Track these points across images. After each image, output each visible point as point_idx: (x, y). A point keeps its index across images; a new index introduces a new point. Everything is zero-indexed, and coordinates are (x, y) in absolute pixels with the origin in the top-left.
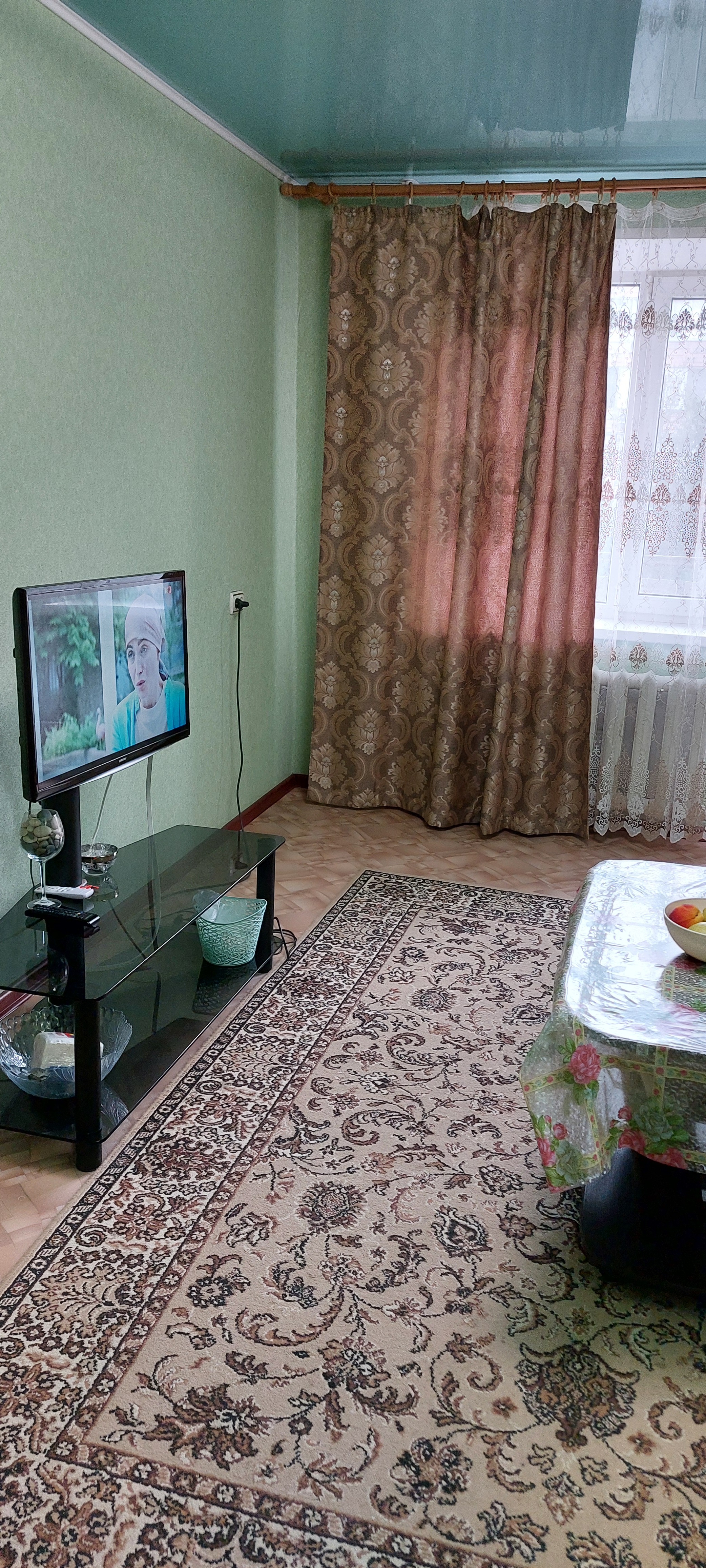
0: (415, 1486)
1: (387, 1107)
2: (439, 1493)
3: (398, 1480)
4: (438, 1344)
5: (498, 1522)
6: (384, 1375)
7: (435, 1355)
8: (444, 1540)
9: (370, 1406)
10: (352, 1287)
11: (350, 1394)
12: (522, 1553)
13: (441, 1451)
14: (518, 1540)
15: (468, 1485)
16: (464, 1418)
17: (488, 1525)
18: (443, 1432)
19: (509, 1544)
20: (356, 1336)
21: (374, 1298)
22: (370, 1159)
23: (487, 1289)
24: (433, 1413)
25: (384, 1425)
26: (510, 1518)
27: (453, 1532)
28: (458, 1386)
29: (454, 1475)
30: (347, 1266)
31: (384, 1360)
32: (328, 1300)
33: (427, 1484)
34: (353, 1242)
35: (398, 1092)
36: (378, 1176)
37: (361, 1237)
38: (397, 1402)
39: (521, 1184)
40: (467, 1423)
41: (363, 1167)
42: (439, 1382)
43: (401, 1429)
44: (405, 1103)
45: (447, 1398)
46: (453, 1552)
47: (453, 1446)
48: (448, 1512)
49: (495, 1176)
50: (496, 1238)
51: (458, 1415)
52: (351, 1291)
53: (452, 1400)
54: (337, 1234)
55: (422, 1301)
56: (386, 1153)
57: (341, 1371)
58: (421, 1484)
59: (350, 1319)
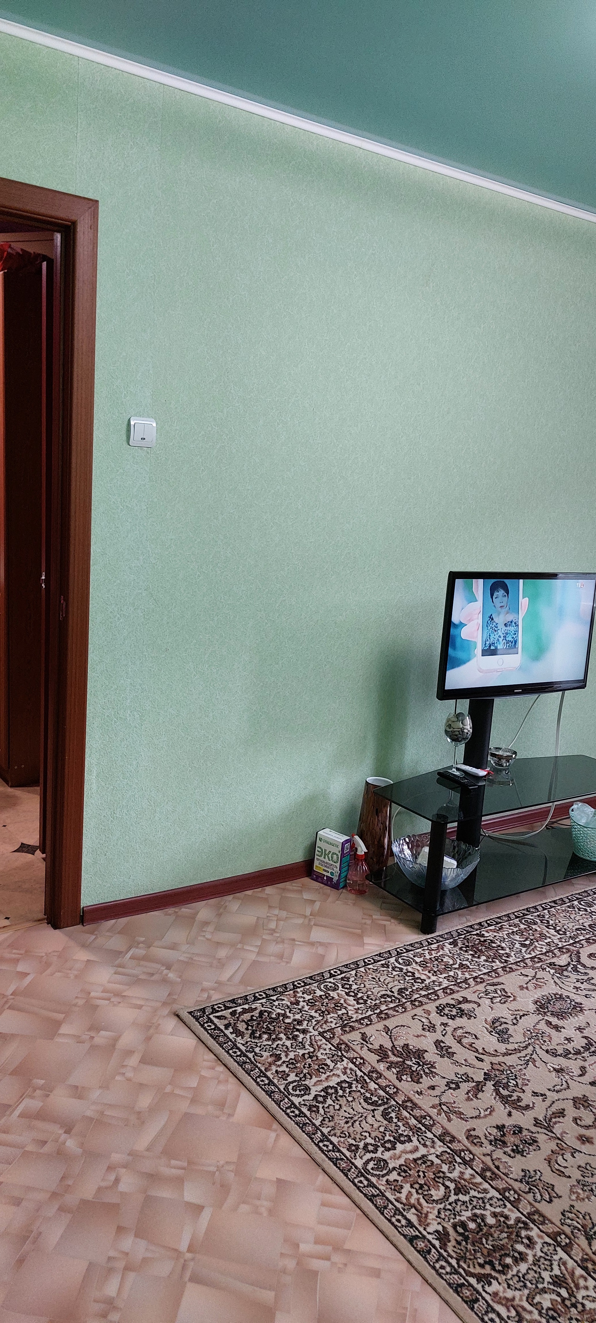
0: (496, 1140)
2: (508, 1150)
3: (488, 1132)
4: (569, 1094)
5: (532, 1178)
6: (521, 1090)
7: (562, 1098)
8: (493, 1167)
9: (500, 1098)
10: (537, 1046)
11: (493, 1088)
12: (534, 1196)
13: (525, 1136)
14: (537, 1191)
15: (528, 1156)
16: (554, 1131)
17: (525, 1176)
18: (534, 1129)
19: (530, 1189)
20: (520, 1067)
21: (547, 1057)
24: (536, 1119)
25: (502, 1109)
26: (541, 1180)
27: (501, 1167)
28: (563, 1117)
29: (524, 1147)
30: (542, 1036)
31: (527, 1085)
32: (517, 1045)
33: (504, 1143)
34: (558, 1028)
37: (564, 1028)
38: (518, 1104)
40: (554, 1133)
42: (553, 1109)
43: (510, 1114)
45: (551, 1118)
46: (494, 1173)
47: (535, 1137)
48: (505, 1158)
51: (551, 1128)
52: (534, 1048)
53: (554, 1120)
54: (551, 1020)
55: (577, 1072)
57: (497, 1076)
58: (500, 1140)
59: (523, 1059)
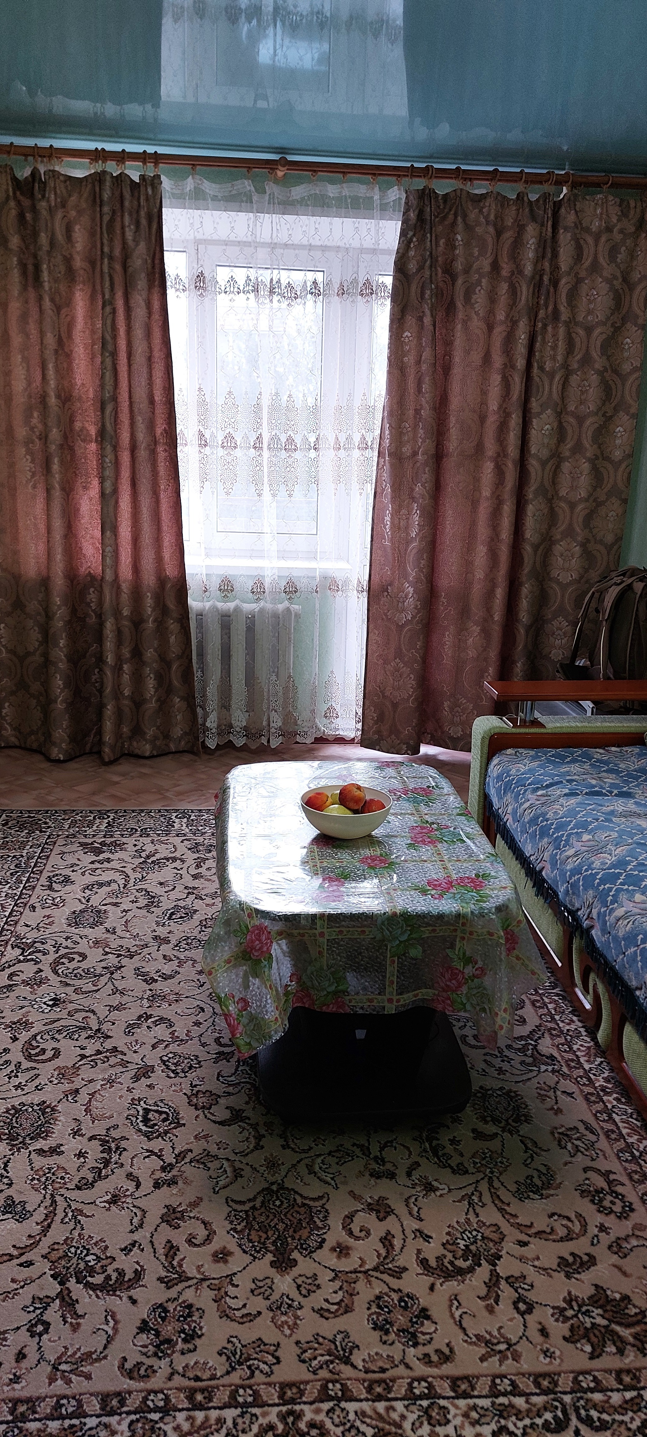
0: (157, 1347)
1: (62, 1023)
2: (180, 1345)
3: (141, 1346)
4: (153, 1218)
5: (236, 1353)
6: (109, 1260)
7: (152, 1229)
8: (192, 1383)
9: (101, 1291)
10: (63, 1191)
11: (81, 1286)
12: (262, 1371)
13: (175, 1309)
14: (256, 1362)
15: (204, 1331)
16: (189, 1275)
17: (228, 1358)
18: (173, 1293)
19: (249, 1367)
20: (76, 1233)
21: (86, 1195)
22: (56, 1073)
23: (187, 1160)
24: (160, 1279)
25: (118, 1303)
26: (246, 1346)
27: (199, 1374)
28: (178, 1250)
29: (190, 1326)
30: (53, 1174)
31: (107, 1247)
32: (42, 1209)
33: (168, 1341)
34: (55, 1151)
35: (71, 1007)
36: (67, 1086)
37: (62, 1145)
38: (126, 1279)
39: (200, 1062)
40: (193, 1278)
41: (51, 1082)
42: (161, 1251)
43: (134, 1302)
44: (80, 1016)
45: (171, 1263)
46: (202, 1390)
47: (184, 1302)
48: (191, 1359)
49: (175, 1061)
50: (187, 1114)
51: (183, 1274)
52: (62, 1195)
53: (175, 1263)
54: (38, 1148)
55: (131, 1186)
56: (70, 1065)
57: (68, 1268)
58: (162, 1343)
59: (67, 1220)
